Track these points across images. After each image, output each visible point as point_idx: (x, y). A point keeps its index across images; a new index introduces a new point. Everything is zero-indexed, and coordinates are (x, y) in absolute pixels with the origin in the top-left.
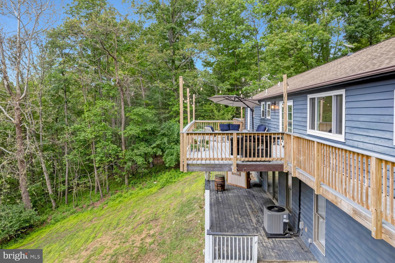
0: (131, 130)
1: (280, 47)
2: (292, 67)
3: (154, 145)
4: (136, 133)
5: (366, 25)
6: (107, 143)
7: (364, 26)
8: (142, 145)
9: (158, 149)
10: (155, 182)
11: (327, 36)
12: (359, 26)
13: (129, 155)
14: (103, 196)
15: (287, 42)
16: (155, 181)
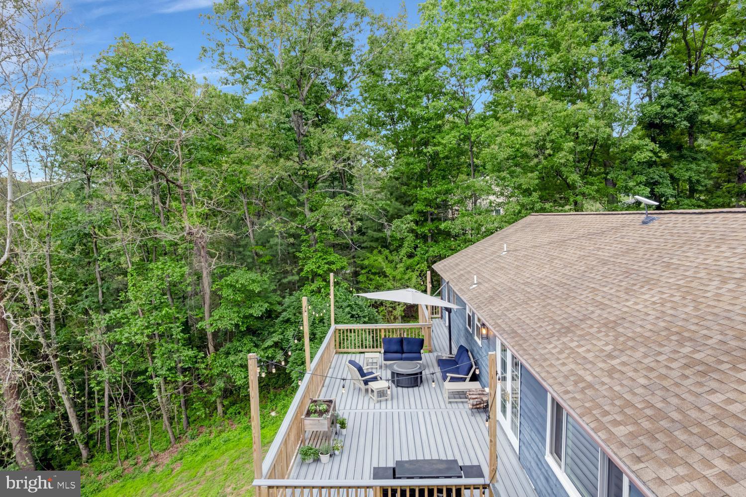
0: (221, 318)
1: (509, 151)
2: (535, 190)
3: (269, 343)
4: (232, 324)
5: (682, 102)
6: (176, 346)
7: (678, 105)
8: (245, 344)
9: (277, 350)
10: (273, 414)
11: (604, 132)
12: (669, 106)
13: (220, 366)
14: (176, 439)
15: (524, 142)
16: (273, 410)
